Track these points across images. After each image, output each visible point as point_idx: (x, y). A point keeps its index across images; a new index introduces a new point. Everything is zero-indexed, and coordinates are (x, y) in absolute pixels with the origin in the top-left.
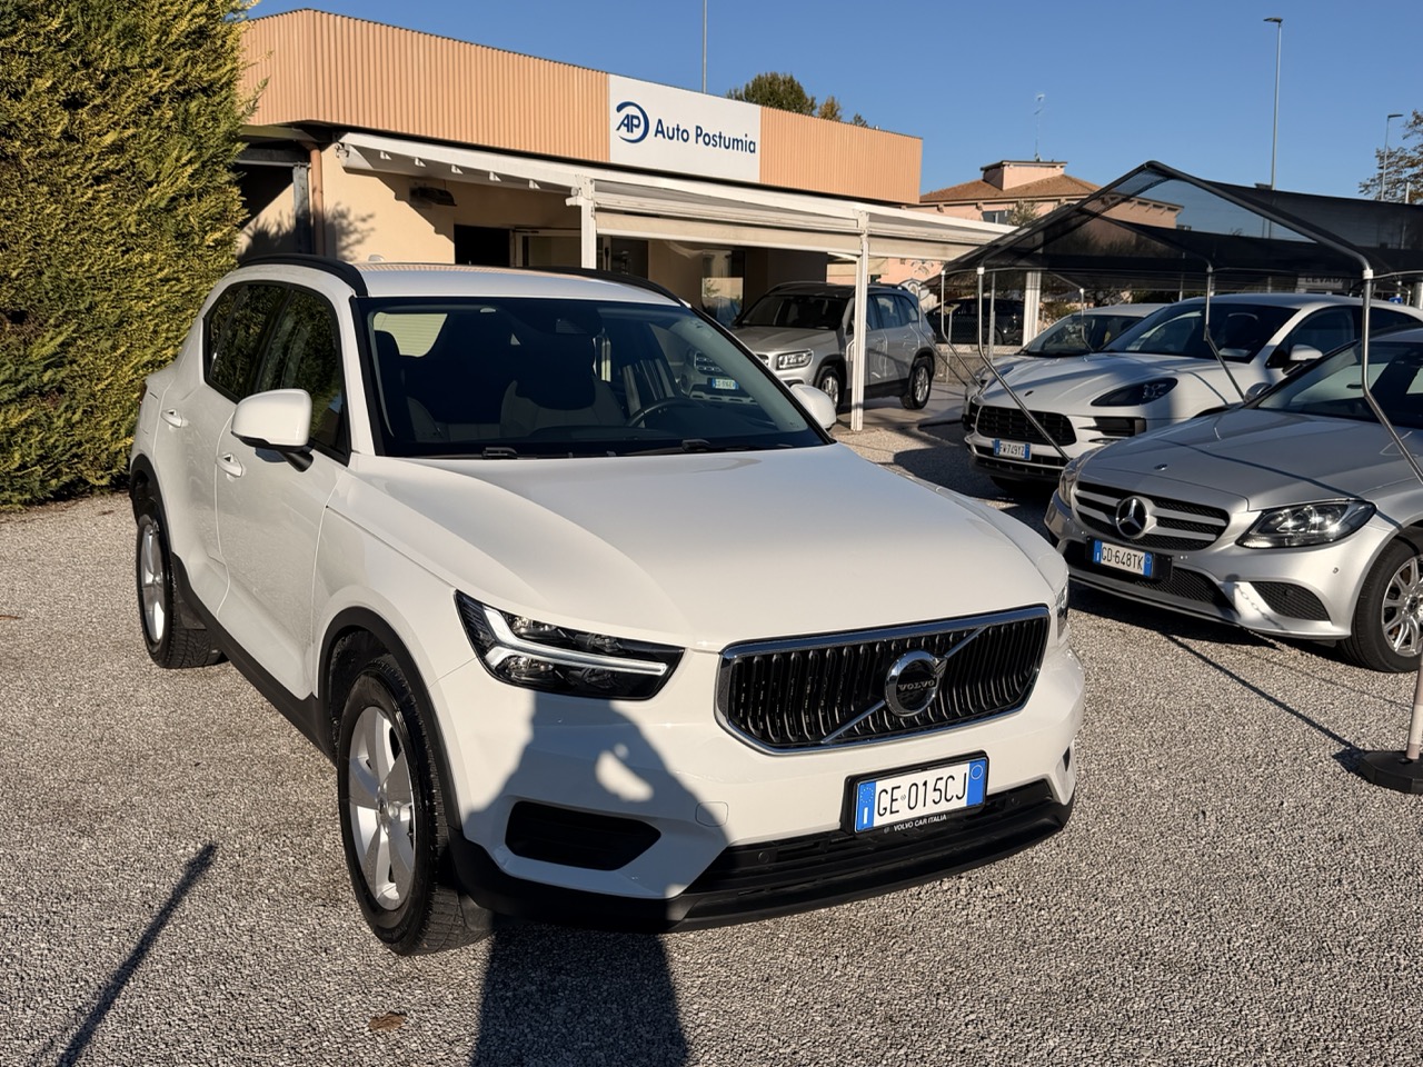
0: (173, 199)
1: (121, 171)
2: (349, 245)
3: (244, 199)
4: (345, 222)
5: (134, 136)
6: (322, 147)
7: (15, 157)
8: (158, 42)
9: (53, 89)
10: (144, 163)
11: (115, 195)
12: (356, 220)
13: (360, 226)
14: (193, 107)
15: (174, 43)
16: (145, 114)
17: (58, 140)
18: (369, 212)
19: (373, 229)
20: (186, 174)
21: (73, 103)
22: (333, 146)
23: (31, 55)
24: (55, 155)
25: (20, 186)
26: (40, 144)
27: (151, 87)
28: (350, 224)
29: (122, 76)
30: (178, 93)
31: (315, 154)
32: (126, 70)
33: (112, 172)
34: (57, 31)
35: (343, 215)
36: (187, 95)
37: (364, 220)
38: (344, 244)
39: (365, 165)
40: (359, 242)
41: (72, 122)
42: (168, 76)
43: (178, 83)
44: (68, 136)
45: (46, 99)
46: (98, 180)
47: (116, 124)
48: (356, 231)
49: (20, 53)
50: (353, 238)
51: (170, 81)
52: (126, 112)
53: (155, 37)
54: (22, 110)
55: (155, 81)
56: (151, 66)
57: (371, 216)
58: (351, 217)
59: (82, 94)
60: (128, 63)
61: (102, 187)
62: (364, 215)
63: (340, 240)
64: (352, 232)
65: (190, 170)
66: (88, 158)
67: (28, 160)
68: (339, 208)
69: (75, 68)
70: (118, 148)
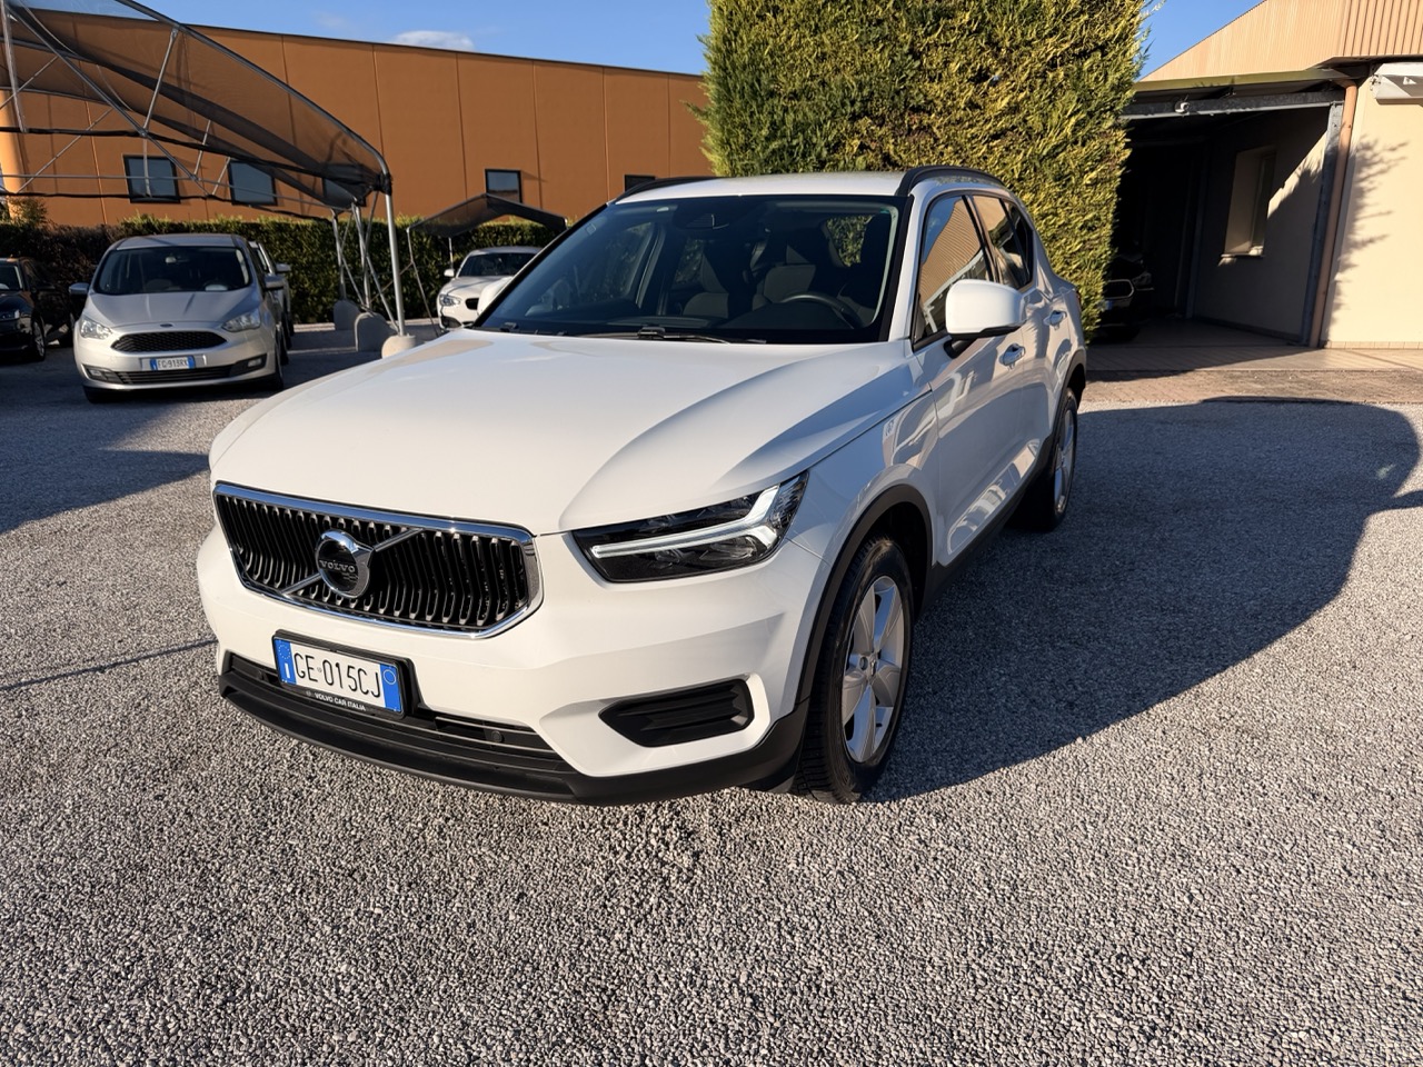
0: (1057, 147)
1: (1014, 127)
2: (1369, 176)
3: (1128, 140)
4: (1369, 154)
5: (1028, 98)
6: (1358, 83)
7: (929, 126)
8: (1058, 14)
9: (962, 70)
10: (1035, 121)
11: (1007, 149)
12: (1384, 150)
13: (1388, 156)
14: (1087, 64)
15: (1073, 12)
16: (1040, 77)
17: (964, 109)
18: (1402, 141)
19: (1403, 158)
20: (1071, 124)
21: (981, 76)
22: (1370, 79)
23: (949, 45)
24: (960, 121)
25: (932, 148)
26: (950, 114)
27: (1047, 55)
28: (1375, 155)
29: (1023, 48)
30: (1074, 55)
31: (1350, 91)
32: (1028, 43)
33: (1007, 129)
34: (969, 23)
35: (1367, 147)
36: (1085, 55)
37: (1393, 149)
38: (1363, 175)
39: (1402, 94)
40: (1382, 172)
41: (976, 93)
42: (1066, 41)
43: (1075, 46)
44: (972, 105)
45: (956, 79)
46: (995, 137)
47: (1013, 90)
48: (1381, 161)
49: (942, 45)
50: (1375, 169)
51: (1067, 45)
52: (1023, 78)
53: (1053, 11)
54: (935, 89)
55: (1051, 48)
56: (1051, 35)
57: (1402, 145)
58: (1377, 149)
59: (988, 68)
60: (1029, 38)
61: (996, 142)
62: (1394, 144)
63: (1360, 171)
64: (1375, 163)
65: (1073, 120)
66: (987, 121)
67: (938, 128)
68: (1365, 141)
69: (983, 50)
70: (1013, 109)
